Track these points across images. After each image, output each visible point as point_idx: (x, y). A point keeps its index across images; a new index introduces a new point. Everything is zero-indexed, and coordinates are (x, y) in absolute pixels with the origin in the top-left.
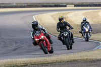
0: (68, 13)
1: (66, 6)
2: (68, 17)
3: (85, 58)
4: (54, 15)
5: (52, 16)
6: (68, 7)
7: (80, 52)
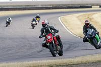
0: (93, 14)
1: (91, 7)
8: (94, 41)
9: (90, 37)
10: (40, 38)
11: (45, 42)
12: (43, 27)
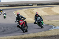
0: (34, 9)
1: (32, 5)
2: (33, 12)
3: (44, 35)
4: (25, 11)
5: (24, 11)
6: (34, 6)
7: (41, 32)
8: (40, 24)
9: (38, 21)
10: (16, 22)
11: (18, 24)
12: (18, 16)
